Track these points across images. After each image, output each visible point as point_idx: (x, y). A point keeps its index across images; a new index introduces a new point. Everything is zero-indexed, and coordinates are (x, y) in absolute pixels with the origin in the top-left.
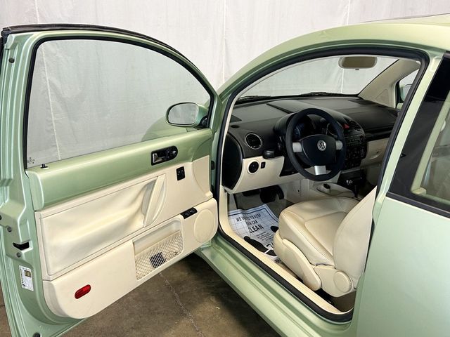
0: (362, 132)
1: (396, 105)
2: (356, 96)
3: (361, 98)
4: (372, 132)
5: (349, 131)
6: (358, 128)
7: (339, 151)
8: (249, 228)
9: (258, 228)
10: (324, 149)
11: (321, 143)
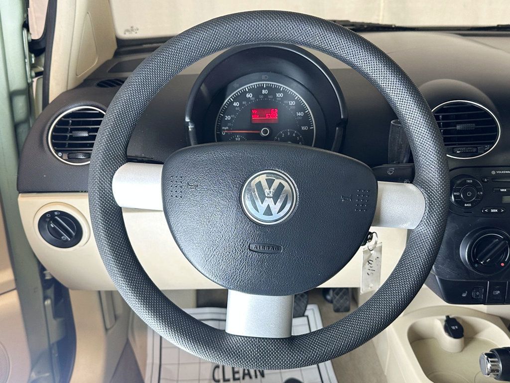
8: (217, 367)
9: (249, 374)
10: (275, 216)
11: (265, 184)
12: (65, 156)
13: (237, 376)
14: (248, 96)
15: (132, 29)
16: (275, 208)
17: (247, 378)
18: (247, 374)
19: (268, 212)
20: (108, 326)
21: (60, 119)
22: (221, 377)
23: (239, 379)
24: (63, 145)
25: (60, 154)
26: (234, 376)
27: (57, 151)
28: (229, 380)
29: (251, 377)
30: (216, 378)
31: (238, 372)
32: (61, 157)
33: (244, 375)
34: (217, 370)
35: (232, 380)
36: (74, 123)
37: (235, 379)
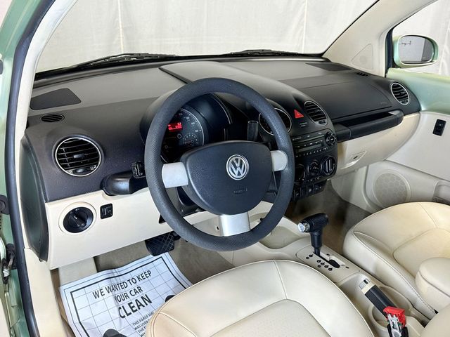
0: (328, 125)
1: (386, 72)
2: (320, 56)
3: (327, 60)
4: (347, 123)
5: (303, 124)
6: (319, 117)
7: (279, 173)
8: (120, 308)
9: (141, 305)
10: (242, 175)
11: (235, 161)
13: (134, 309)
16: (241, 172)
17: (141, 307)
19: (239, 174)
21: (58, 149)
22: (125, 314)
23: (136, 310)
26: (132, 310)
27: (66, 170)
28: (130, 314)
29: (143, 306)
30: (122, 315)
31: (134, 307)
33: (139, 307)
34: (120, 311)
35: (132, 313)
37: (134, 311)
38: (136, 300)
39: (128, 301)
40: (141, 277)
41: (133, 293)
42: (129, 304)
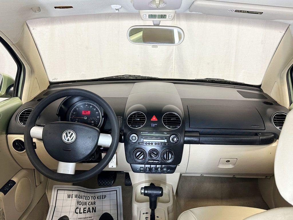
6: (173, 123)
10: (70, 141)
11: (68, 133)
12: (22, 124)
14: (81, 106)
15: (55, 79)
16: (70, 139)
18: (89, 211)
19: (68, 140)
20: (37, 185)
21: (22, 112)
23: (85, 213)
24: (22, 120)
25: (21, 123)
26: (84, 211)
27: (20, 122)
28: (81, 213)
29: (90, 212)
30: (77, 212)
31: (86, 210)
32: (21, 124)
34: (77, 209)
35: (83, 213)
36: (26, 114)
38: (89, 208)
39: (84, 206)
40: (99, 198)
41: (90, 204)
42: (84, 208)
